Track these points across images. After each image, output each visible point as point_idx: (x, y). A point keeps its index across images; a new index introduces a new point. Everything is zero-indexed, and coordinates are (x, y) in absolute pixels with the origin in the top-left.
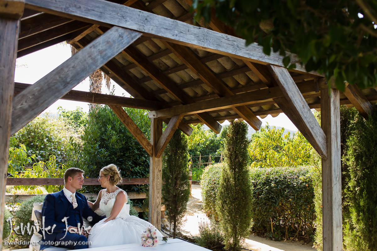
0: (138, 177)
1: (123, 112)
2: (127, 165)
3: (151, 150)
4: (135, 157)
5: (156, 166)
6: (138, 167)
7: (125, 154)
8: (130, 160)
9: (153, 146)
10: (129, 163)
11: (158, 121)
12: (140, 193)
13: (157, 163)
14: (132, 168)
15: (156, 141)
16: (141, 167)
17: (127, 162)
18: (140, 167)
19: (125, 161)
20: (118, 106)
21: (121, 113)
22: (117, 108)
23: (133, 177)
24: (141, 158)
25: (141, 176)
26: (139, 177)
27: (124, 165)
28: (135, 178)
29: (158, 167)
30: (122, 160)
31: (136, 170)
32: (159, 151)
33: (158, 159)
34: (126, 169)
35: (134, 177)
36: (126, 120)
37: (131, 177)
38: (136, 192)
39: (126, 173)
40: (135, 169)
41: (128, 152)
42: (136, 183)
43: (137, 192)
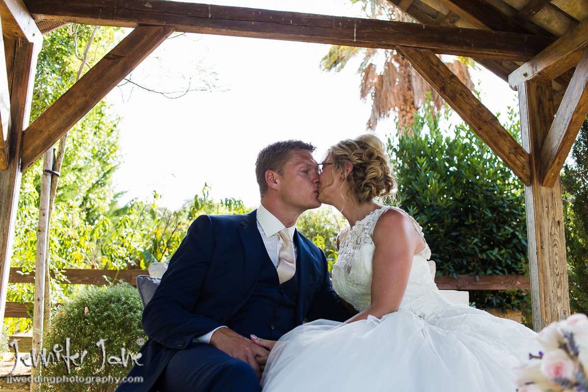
0: (497, 272)
1: (437, 66)
2: (470, 243)
3: (527, 165)
4: (487, 227)
5: (546, 209)
6: (496, 250)
7: (464, 221)
8: (477, 234)
9: (530, 155)
10: (475, 241)
11: (537, 87)
12: (508, 310)
13: (547, 201)
14: (483, 251)
15: (539, 140)
16: (503, 251)
17: (470, 239)
18: (500, 250)
19: (465, 237)
20: (422, 50)
21: (431, 68)
22: (421, 54)
23: (485, 271)
24: (502, 230)
25: (506, 270)
26: (501, 274)
27: (463, 246)
28: (490, 274)
29: (551, 213)
30: (457, 236)
31: (492, 257)
32: (549, 166)
33: (549, 191)
34: (468, 255)
35: (489, 272)
36: (448, 85)
37: (483, 273)
38: (496, 307)
39: (469, 264)
40: (490, 255)
41: (470, 216)
42: (494, 287)
43: (499, 307)
